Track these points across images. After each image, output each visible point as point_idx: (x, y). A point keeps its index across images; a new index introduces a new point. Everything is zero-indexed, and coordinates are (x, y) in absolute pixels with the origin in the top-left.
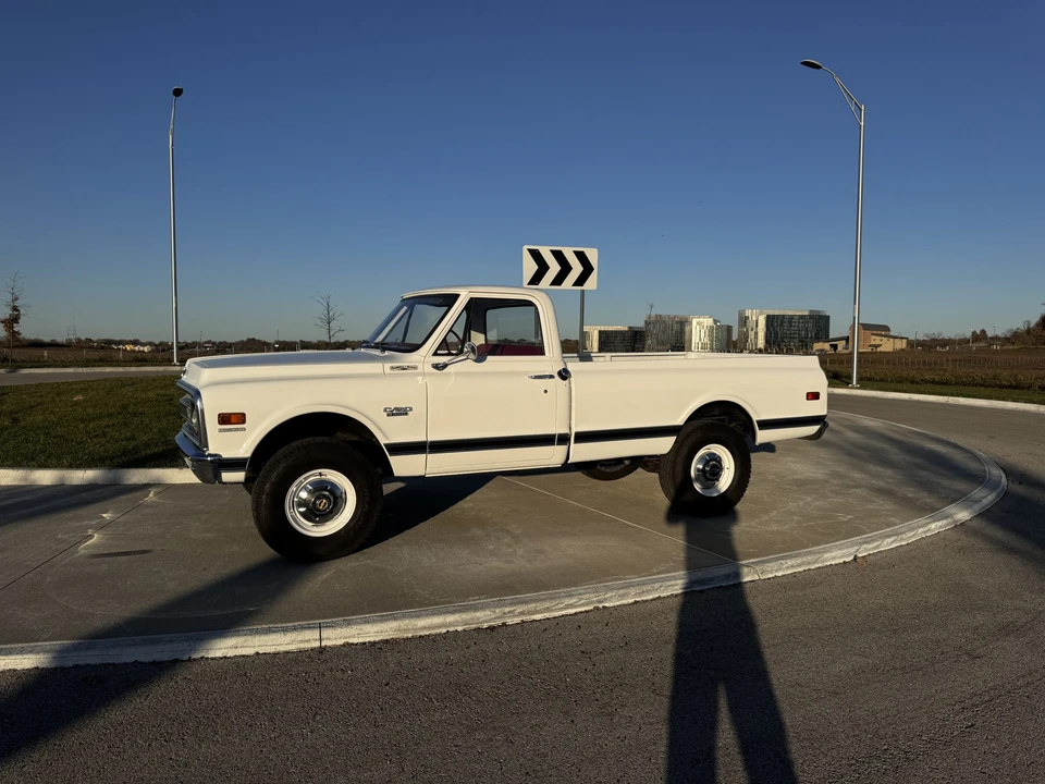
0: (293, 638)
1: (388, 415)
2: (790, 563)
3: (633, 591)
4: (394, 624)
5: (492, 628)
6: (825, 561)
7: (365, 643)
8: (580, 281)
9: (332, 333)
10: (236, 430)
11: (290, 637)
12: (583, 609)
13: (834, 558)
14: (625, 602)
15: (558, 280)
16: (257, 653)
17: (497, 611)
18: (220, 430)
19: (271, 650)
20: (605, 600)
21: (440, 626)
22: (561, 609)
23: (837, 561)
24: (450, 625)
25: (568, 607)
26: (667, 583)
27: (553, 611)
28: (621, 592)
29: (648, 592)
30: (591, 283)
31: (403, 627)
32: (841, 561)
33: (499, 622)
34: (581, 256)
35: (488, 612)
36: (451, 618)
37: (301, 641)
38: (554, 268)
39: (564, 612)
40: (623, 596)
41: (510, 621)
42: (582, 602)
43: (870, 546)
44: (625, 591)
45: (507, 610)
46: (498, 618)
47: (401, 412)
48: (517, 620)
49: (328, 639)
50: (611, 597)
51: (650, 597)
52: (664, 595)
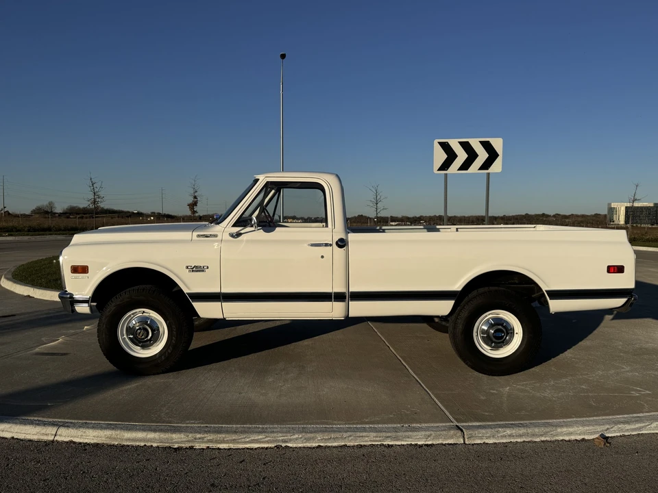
1: (189, 271)
2: (508, 432)
3: (319, 436)
4: (108, 433)
5: (179, 449)
6: (557, 435)
7: (80, 443)
8: (486, 165)
9: (378, 211)
10: (82, 277)
11: (38, 429)
12: (266, 445)
13: (571, 434)
14: (309, 445)
15: (465, 166)
16: (13, 438)
17: (190, 435)
18: (73, 278)
19: (21, 436)
20: (290, 441)
21: (141, 440)
22: (246, 443)
23: (573, 438)
24: (149, 440)
26: (358, 434)
27: (238, 443)
28: (309, 435)
29: (335, 439)
30: (497, 167)
31: (114, 436)
32: (579, 438)
33: (188, 445)
34: (487, 146)
35: (182, 435)
36: (151, 435)
37: (43, 434)
38: (462, 156)
39: (248, 446)
40: (308, 440)
41: (197, 446)
42: (267, 439)
43: (628, 427)
44: (312, 435)
45: (198, 436)
46: (189, 441)
47: (198, 269)
48: (204, 446)
49: (60, 435)
50: (297, 439)
51: (335, 444)
52: (352, 444)
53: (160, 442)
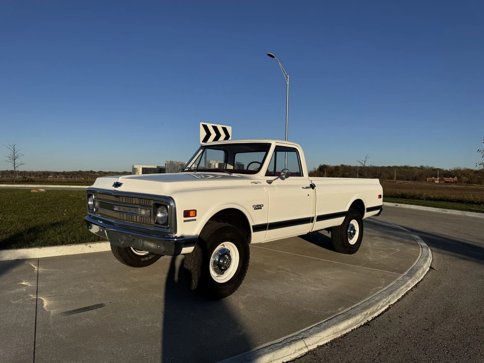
0: (294, 349)
1: (255, 209)
3: (395, 294)
4: (331, 330)
5: (365, 325)
6: (426, 270)
7: (326, 344)
9: (16, 166)
10: (192, 220)
12: (386, 307)
14: (395, 300)
15: (216, 139)
17: (362, 314)
18: (185, 221)
19: (289, 359)
21: (348, 327)
24: (351, 326)
25: (382, 307)
27: (379, 310)
29: (398, 294)
31: (334, 331)
33: (365, 321)
34: (225, 130)
35: (360, 316)
36: (350, 322)
37: (299, 350)
38: (213, 134)
39: (382, 310)
40: (393, 298)
41: (369, 319)
42: (384, 303)
43: (428, 262)
44: (392, 295)
45: (365, 313)
46: (364, 318)
47: (258, 207)
48: (371, 318)
49: (309, 345)
50: (390, 299)
51: (400, 297)
53: (356, 324)
